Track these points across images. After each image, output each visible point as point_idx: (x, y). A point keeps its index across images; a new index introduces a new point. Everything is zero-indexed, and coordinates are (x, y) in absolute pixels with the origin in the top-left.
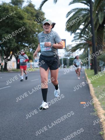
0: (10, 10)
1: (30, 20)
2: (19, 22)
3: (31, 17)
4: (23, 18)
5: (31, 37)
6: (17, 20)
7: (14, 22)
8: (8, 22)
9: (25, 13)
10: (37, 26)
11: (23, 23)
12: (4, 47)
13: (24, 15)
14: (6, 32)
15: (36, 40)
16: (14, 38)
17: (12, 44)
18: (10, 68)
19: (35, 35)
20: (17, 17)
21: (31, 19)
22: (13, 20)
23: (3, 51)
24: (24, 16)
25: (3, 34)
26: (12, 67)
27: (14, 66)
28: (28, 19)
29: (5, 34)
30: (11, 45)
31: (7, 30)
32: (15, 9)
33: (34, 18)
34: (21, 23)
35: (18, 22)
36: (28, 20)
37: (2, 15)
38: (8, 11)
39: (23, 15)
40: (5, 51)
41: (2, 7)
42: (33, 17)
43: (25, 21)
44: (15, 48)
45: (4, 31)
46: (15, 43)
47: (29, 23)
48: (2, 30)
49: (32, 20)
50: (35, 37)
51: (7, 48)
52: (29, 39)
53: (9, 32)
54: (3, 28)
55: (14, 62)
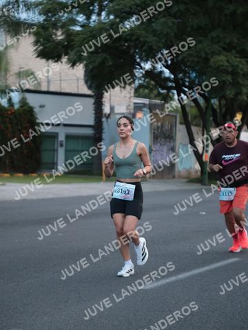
12: (216, 98)
14: (224, 49)
17: (244, 90)
23: (211, 113)
25: (213, 53)
29: (219, 55)
30: (239, 93)
31: (228, 41)
40: (218, 110)
51: (223, 102)
53: (235, 48)
54: (214, 34)
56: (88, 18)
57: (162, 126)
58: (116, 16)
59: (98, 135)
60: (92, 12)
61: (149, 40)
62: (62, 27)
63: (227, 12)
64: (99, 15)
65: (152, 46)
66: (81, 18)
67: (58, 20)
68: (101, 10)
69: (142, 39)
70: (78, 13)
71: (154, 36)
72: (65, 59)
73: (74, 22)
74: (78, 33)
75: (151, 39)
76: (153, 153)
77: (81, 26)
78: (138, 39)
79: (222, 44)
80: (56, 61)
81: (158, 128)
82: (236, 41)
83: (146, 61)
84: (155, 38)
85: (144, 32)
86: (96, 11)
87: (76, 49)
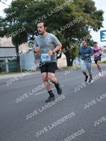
0: (56, 4)
1: (78, 12)
2: (67, 15)
3: (79, 8)
4: (71, 11)
5: (81, 30)
6: (65, 13)
7: (61, 16)
8: (55, 17)
9: (73, 5)
10: (86, 17)
11: (72, 16)
13: (72, 7)
14: (54, 29)
15: (86, 33)
16: (63, 34)
18: (60, 66)
19: (85, 28)
20: (64, 10)
21: (80, 10)
22: (60, 14)
24: (72, 9)
26: (62, 65)
27: (64, 64)
28: (76, 11)
31: (55, 26)
32: (62, 2)
33: (82, 10)
34: (69, 17)
35: (65, 16)
36: (76, 13)
37: (48, 10)
38: (55, 5)
39: (70, 8)
41: (48, 2)
42: (81, 8)
43: (74, 13)
44: (64, 44)
45: (52, 27)
46: (64, 39)
47: (78, 15)
48: (50, 26)
49: (80, 12)
50: (85, 30)
52: (79, 32)
53: (57, 28)
54: (50, 24)
55: (64, 59)
56: (11, 23)
57: (38, 54)
58: (20, 21)
59: (18, 59)
60: (12, 21)
61: (31, 28)
62: (3, 26)
63: (53, 17)
64: (14, 22)
65: (31, 30)
66: (9, 23)
67: (2, 24)
68: (15, 20)
69: (28, 28)
70: (7, 22)
71: (32, 26)
72: (5, 36)
73: (6, 24)
74: (8, 28)
75: (31, 27)
76: (36, 63)
77: (9, 26)
78: (27, 28)
79: (53, 27)
80: (2, 37)
81: (37, 55)
82: (57, 26)
83: (31, 35)
84: (33, 27)
85: (29, 25)
86: (13, 21)
87: (8, 33)
